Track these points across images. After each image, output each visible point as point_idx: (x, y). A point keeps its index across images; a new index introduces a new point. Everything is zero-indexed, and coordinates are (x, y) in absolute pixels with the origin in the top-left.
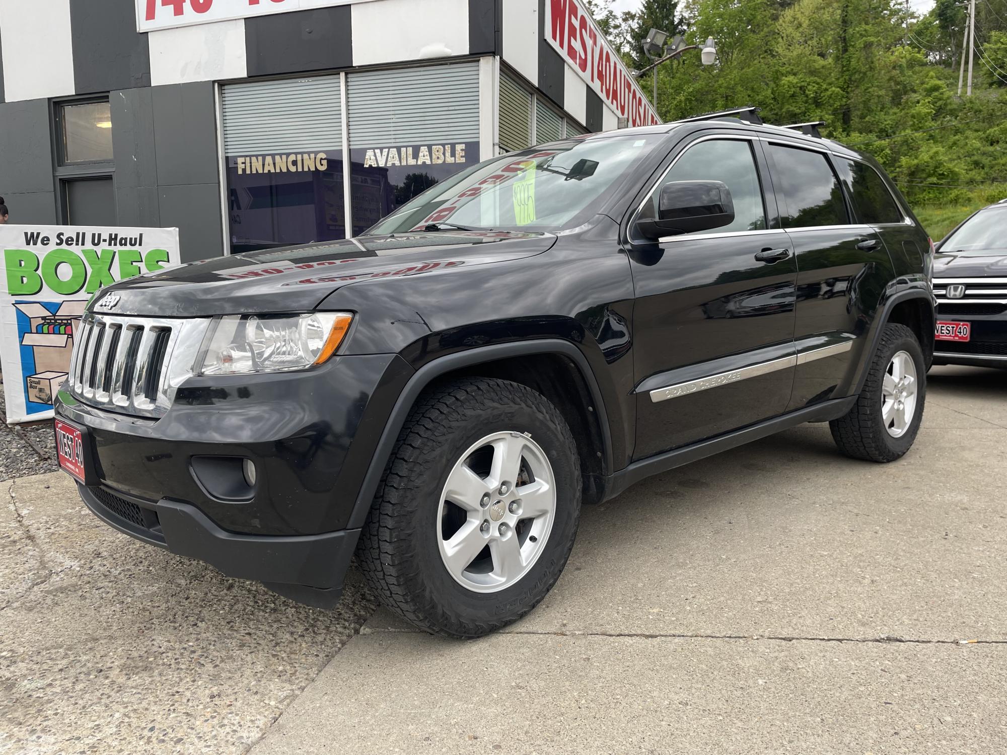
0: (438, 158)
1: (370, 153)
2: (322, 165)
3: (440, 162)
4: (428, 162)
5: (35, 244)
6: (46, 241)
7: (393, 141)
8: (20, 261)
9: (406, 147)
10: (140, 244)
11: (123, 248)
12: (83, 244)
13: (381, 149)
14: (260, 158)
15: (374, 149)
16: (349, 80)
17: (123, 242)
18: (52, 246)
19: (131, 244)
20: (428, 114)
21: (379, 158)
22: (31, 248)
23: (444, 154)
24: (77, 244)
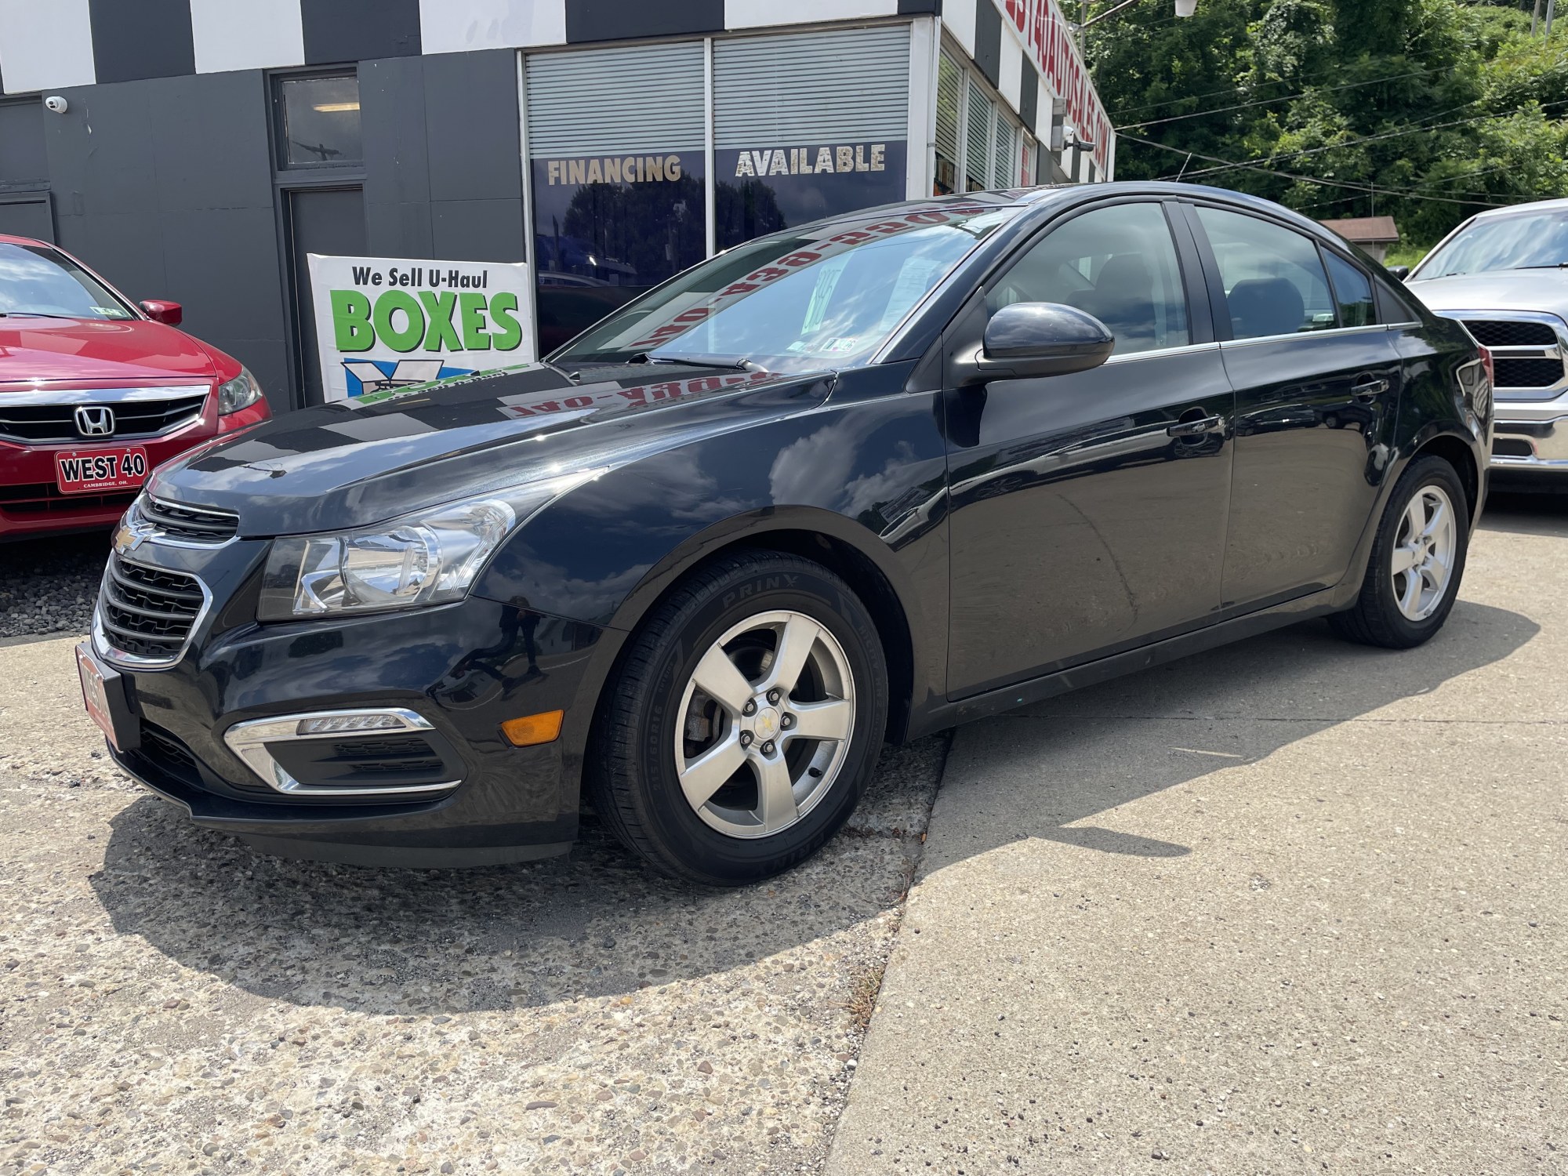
0: (845, 164)
1: (744, 157)
2: (673, 173)
3: (848, 169)
4: (830, 170)
5: (365, 283)
6: (377, 279)
7: (780, 138)
8: (349, 306)
9: (799, 148)
10: (485, 286)
11: (465, 290)
12: (420, 285)
13: (762, 151)
14: (582, 163)
15: (750, 150)
16: (716, 49)
17: (465, 282)
18: (385, 287)
19: (475, 286)
20: (832, 100)
21: (758, 164)
22: (361, 289)
23: (854, 158)
24: (413, 284)
